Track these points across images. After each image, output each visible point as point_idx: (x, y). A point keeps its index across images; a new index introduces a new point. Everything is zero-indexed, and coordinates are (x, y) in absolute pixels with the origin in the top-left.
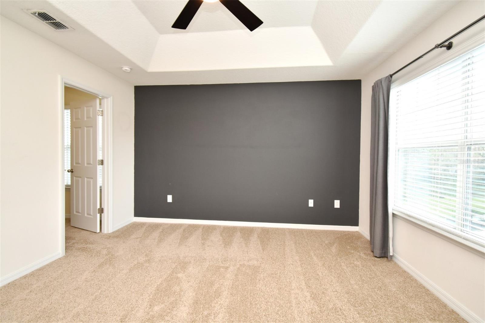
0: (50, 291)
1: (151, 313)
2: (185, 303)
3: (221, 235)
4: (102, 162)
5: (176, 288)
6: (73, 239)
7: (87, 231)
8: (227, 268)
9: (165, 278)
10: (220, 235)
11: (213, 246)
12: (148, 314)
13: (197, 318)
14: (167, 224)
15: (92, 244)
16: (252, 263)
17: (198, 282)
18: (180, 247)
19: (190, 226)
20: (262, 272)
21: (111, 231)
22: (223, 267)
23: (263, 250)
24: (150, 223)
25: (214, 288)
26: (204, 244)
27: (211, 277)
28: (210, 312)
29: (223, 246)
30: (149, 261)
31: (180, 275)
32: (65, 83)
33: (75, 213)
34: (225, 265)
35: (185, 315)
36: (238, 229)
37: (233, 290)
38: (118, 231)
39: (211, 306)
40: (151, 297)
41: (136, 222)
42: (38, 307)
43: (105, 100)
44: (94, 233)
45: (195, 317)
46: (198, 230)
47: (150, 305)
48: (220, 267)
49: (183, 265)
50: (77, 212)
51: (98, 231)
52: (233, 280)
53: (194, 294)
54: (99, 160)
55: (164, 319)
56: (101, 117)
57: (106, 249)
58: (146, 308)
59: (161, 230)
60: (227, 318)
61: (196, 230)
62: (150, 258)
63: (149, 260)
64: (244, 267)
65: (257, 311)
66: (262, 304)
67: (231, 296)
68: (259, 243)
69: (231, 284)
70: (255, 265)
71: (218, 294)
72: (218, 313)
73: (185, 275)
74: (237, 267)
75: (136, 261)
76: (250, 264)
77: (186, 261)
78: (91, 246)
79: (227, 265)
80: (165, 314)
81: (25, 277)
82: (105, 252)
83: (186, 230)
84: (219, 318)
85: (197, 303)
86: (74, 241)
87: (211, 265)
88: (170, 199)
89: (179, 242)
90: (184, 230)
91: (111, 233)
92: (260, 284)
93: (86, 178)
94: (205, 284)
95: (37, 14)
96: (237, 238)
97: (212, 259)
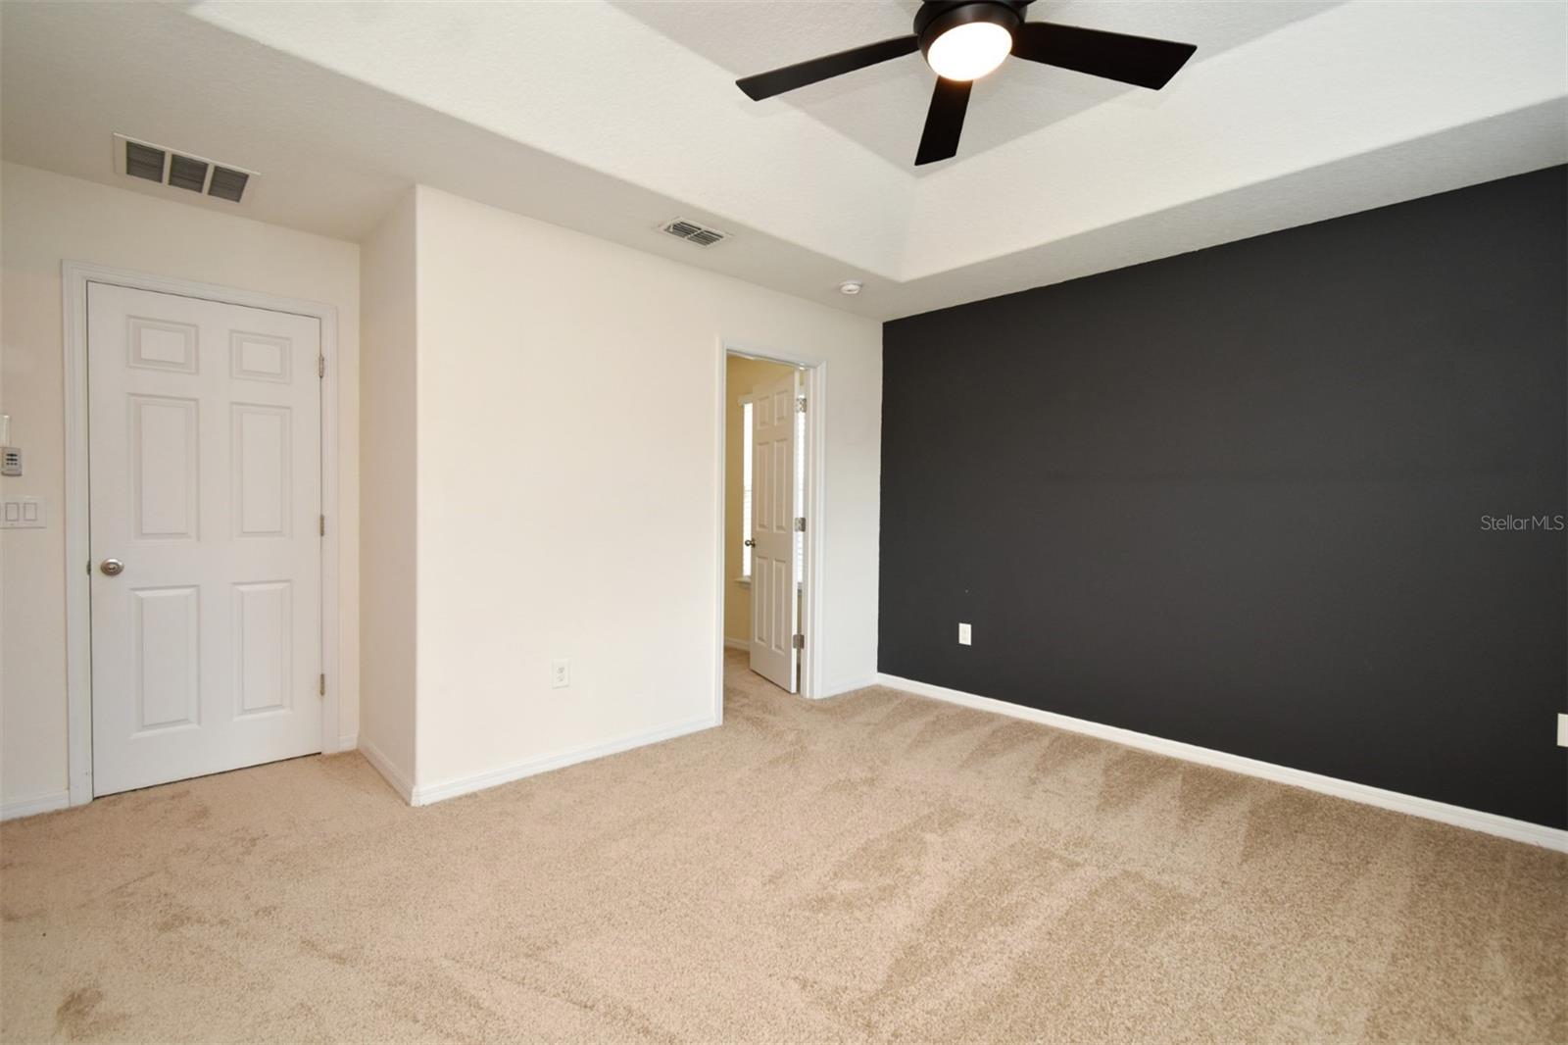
0: (680, 782)
1: (830, 889)
2: (913, 900)
3: (1106, 771)
4: (803, 525)
5: (907, 862)
6: (744, 697)
7: (773, 687)
8: (1073, 866)
9: (892, 832)
10: (1101, 772)
11: (1060, 795)
12: (825, 888)
13: (925, 945)
14: (955, 706)
15: (775, 715)
16: (1172, 883)
17: (968, 870)
18: (962, 772)
19: (1018, 724)
20: (1194, 917)
21: (818, 695)
22: (1062, 859)
23: (1246, 857)
24: (912, 695)
25: (1007, 898)
26: (1034, 783)
27: (1011, 871)
28: (964, 948)
29: (1095, 803)
30: (871, 782)
31: (929, 837)
32: (728, 350)
33: (756, 640)
34: (1072, 856)
35: (900, 926)
36: (1180, 769)
37: (1061, 926)
38: (833, 698)
39: (975, 936)
40: (844, 859)
41: (880, 686)
42: (657, 802)
43: (811, 371)
44: (785, 693)
45: (921, 941)
46: (1037, 740)
47: (835, 874)
48: (1054, 854)
49: (949, 817)
50: (760, 639)
51: (794, 689)
52: (1077, 903)
53: (945, 892)
54: (796, 519)
55: (852, 913)
56: (804, 414)
57: (796, 732)
58: (825, 876)
59: (931, 718)
60: (1005, 980)
61: (1031, 739)
62: (878, 776)
63: (873, 780)
64: (1134, 882)
65: (1109, 1009)
66: (1139, 998)
67: (1048, 937)
68: (1243, 830)
69: (1064, 909)
70: (1182, 890)
71: (1009, 918)
72: (985, 959)
73: (943, 843)
74: (1110, 874)
75: (844, 774)
76: (1162, 883)
77: (962, 810)
78: (771, 718)
79: (1079, 859)
80: (858, 903)
81: (653, 746)
82: (791, 737)
83: (1000, 734)
84: (982, 971)
85: (941, 914)
86: (746, 701)
87: (1027, 840)
88: (965, 634)
89: (965, 757)
90: (994, 732)
91: (818, 700)
92: (1166, 947)
93: (774, 562)
94: (985, 881)
95: (671, 230)
96: (1164, 794)
97: (1038, 827)
